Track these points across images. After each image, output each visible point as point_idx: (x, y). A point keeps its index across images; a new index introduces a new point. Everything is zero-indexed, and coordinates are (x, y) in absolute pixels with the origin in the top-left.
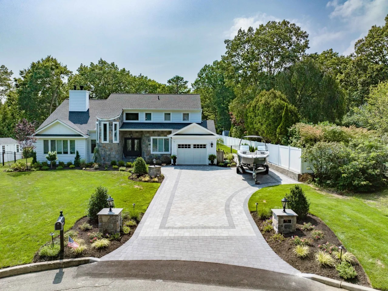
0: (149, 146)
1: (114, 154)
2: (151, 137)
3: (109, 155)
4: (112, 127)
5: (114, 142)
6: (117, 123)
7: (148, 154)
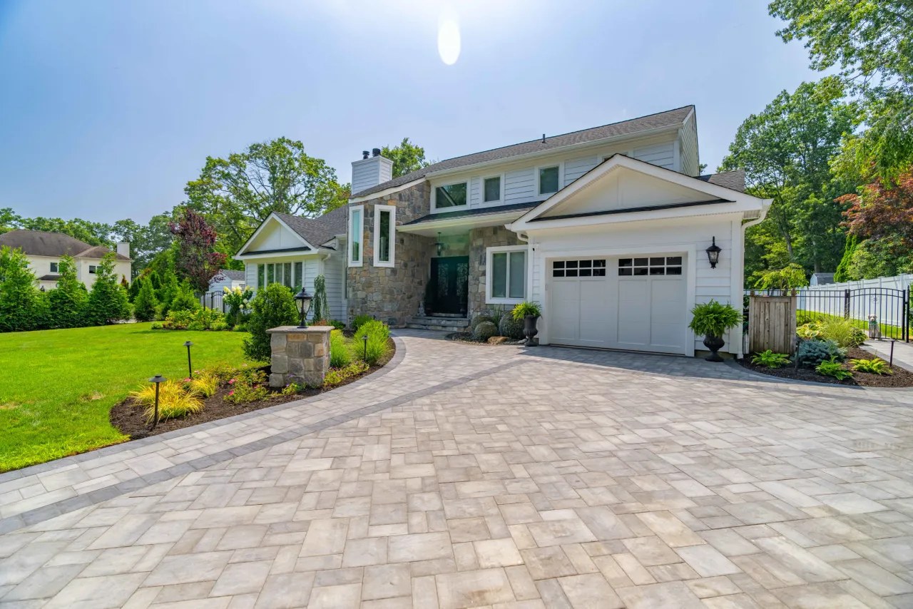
0: (481, 279)
1: (375, 298)
2: (487, 248)
3: (364, 301)
4: (373, 221)
5: (377, 263)
6: (392, 209)
7: (479, 306)
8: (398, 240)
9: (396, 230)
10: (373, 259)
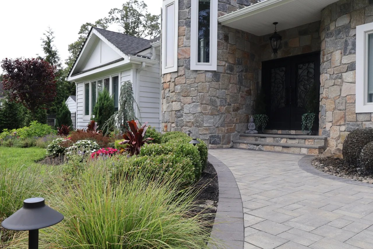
0: (347, 76)
2: (358, 27)
4: (189, 12)
5: (194, 65)
7: (344, 117)
8: (221, 37)
9: (219, 23)
10: (189, 61)
